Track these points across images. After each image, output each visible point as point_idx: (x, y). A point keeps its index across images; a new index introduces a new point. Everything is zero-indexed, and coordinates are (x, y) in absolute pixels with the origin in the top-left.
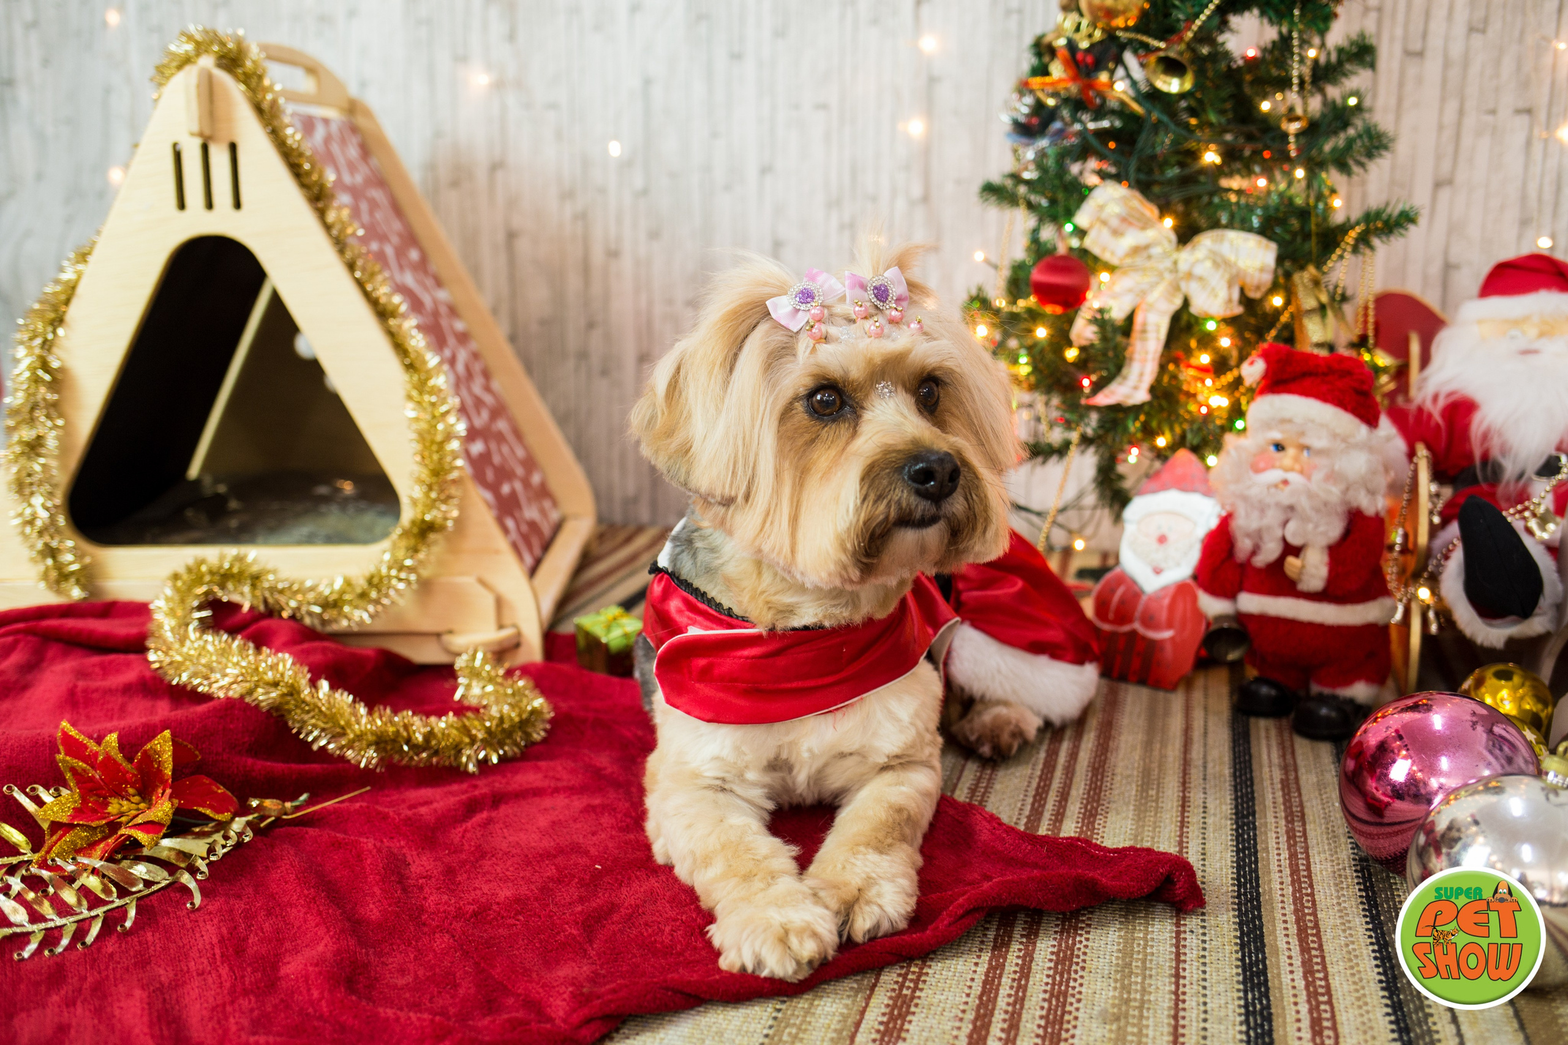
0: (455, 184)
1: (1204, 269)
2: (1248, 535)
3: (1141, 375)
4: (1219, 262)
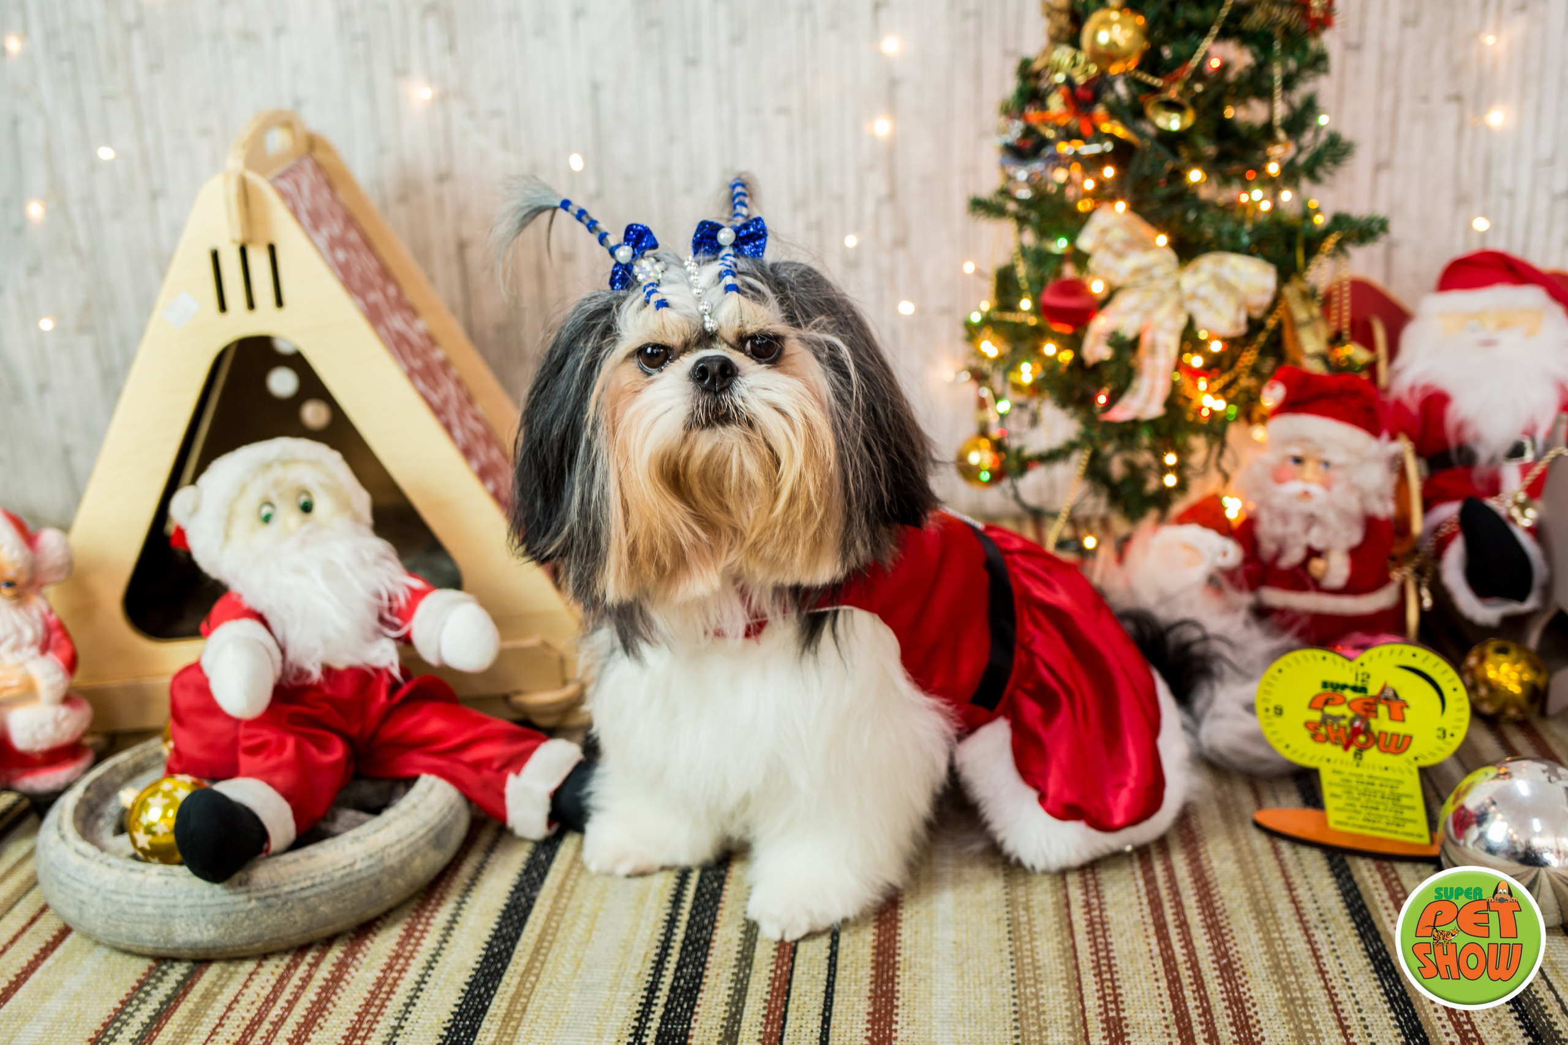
0: (403, 199)
1: (1207, 290)
2: (1274, 539)
3: (1152, 390)
4: (1223, 285)
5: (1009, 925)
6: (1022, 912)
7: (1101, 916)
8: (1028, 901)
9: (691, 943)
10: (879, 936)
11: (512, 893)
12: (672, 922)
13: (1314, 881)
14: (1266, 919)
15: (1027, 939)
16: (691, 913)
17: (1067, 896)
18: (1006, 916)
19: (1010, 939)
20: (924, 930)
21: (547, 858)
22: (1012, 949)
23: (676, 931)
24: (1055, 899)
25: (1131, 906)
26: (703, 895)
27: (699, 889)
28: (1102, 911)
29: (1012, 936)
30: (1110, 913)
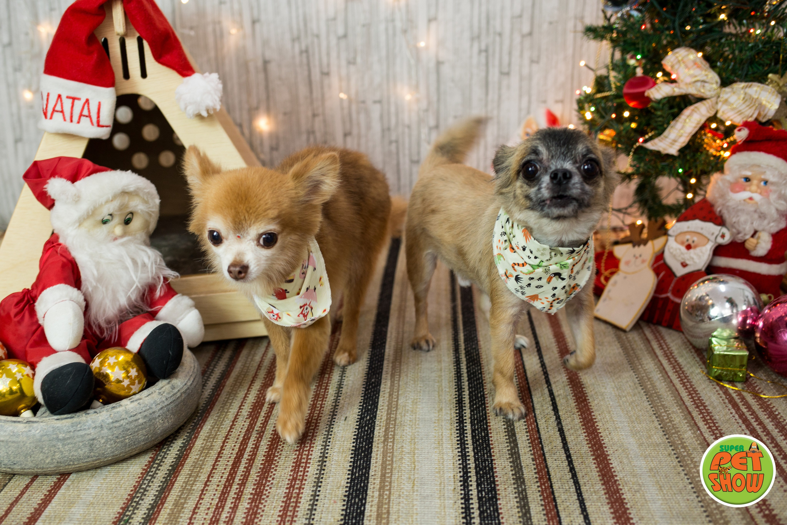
5: (677, 458)
6: (682, 450)
8: (682, 443)
9: (480, 469)
10: (599, 465)
11: (357, 439)
12: (464, 456)
15: (692, 466)
16: (474, 450)
17: (705, 439)
18: (673, 452)
19: (681, 466)
20: (625, 461)
21: (371, 418)
22: (685, 472)
23: (468, 462)
24: (699, 442)
26: (478, 440)
27: (473, 437)
29: (681, 464)
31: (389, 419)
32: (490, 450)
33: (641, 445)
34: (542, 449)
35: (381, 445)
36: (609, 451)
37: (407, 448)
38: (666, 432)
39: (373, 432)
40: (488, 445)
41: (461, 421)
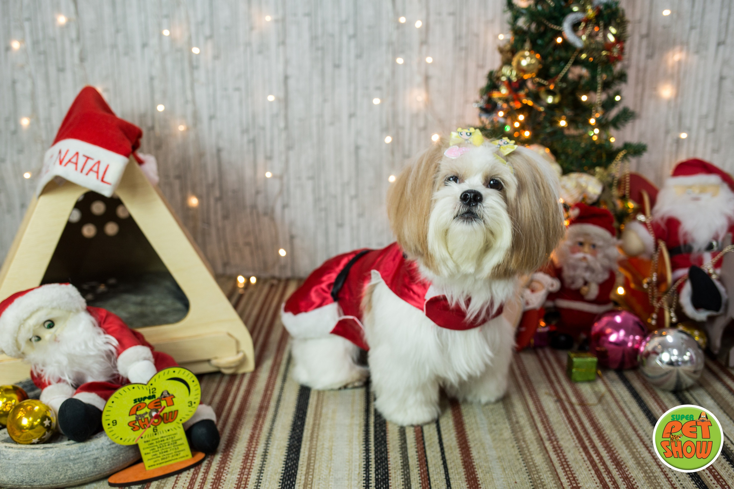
5: (519, 449)
6: (523, 443)
7: (557, 444)
8: (524, 438)
9: (379, 460)
10: (463, 455)
11: (290, 439)
12: (367, 451)
13: (645, 428)
14: (629, 444)
15: (528, 455)
16: (375, 447)
17: (540, 436)
18: (516, 445)
19: (521, 455)
20: (482, 452)
21: (301, 424)
22: (523, 459)
23: (370, 454)
24: (535, 438)
25: (569, 439)
26: (378, 439)
27: (375, 436)
28: (558, 442)
29: (521, 453)
30: (561, 443)
31: (314, 424)
32: (387, 444)
33: (494, 440)
34: (424, 444)
35: (308, 443)
36: (471, 444)
37: (327, 445)
38: (514, 431)
39: (302, 434)
40: (385, 442)
41: (367, 425)
